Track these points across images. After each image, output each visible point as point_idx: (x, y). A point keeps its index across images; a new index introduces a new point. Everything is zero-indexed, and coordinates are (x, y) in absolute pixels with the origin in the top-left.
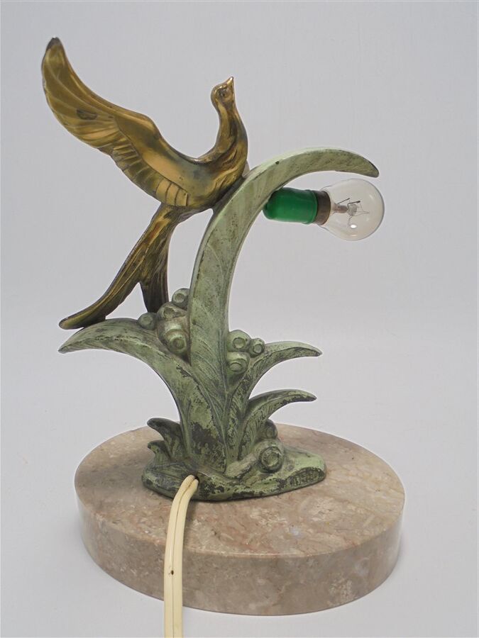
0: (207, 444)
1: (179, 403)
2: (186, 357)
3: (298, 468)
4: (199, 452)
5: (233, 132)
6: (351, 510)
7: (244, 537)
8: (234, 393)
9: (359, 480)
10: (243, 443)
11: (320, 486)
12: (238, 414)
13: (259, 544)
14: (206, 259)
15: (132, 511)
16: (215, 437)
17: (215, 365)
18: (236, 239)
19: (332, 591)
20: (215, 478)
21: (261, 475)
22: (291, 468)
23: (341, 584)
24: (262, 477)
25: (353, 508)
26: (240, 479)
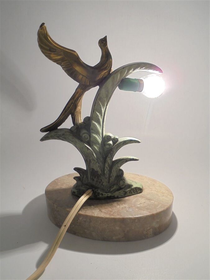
0: (96, 177)
1: (86, 161)
2: (89, 143)
4: (93, 180)
5: (106, 57)
6: (153, 203)
8: (107, 157)
9: (156, 192)
10: (110, 177)
11: (141, 194)
12: (109, 165)
13: (116, 214)
14: (96, 105)
16: (100, 174)
17: (100, 146)
18: (108, 97)
19: (145, 233)
20: (100, 190)
22: (130, 187)
23: (148, 230)
24: (118, 190)
25: (153, 202)
26: (109, 191)
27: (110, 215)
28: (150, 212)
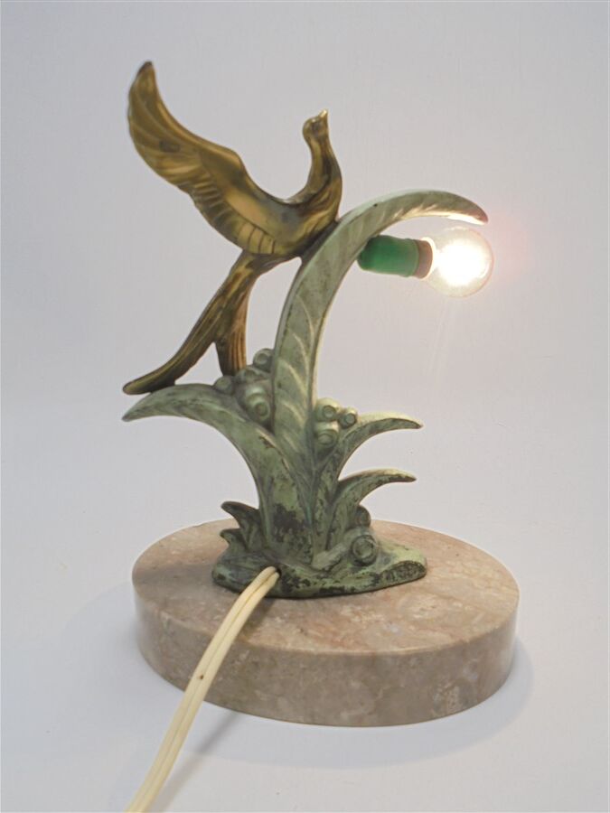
0: (290, 530)
1: (259, 481)
2: (269, 426)
3: (395, 561)
4: (280, 540)
5: (326, 171)
6: (458, 607)
7: (335, 634)
8: (322, 469)
9: (465, 577)
10: (332, 530)
11: (420, 583)
12: (327, 495)
13: (352, 641)
14: (294, 313)
15: (203, 609)
16: (300, 521)
17: (301, 436)
18: (328, 291)
19: (437, 698)
20: (299, 570)
21: (352, 569)
22: (387, 561)
23: (447, 690)
24: (354, 571)
25: (460, 605)
26: (328, 572)
27: (334, 643)
28: (452, 636)
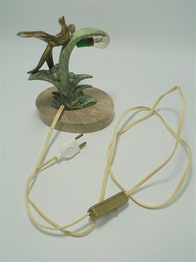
2: (59, 81)
3: (89, 102)
4: (64, 100)
6: (100, 112)
7: (75, 119)
8: (71, 87)
10: (75, 98)
11: (94, 105)
12: (73, 92)
13: (78, 121)
15: (50, 113)
16: (68, 97)
17: (66, 82)
20: (68, 106)
22: (87, 102)
24: (80, 105)
26: (75, 105)
27: (74, 121)
